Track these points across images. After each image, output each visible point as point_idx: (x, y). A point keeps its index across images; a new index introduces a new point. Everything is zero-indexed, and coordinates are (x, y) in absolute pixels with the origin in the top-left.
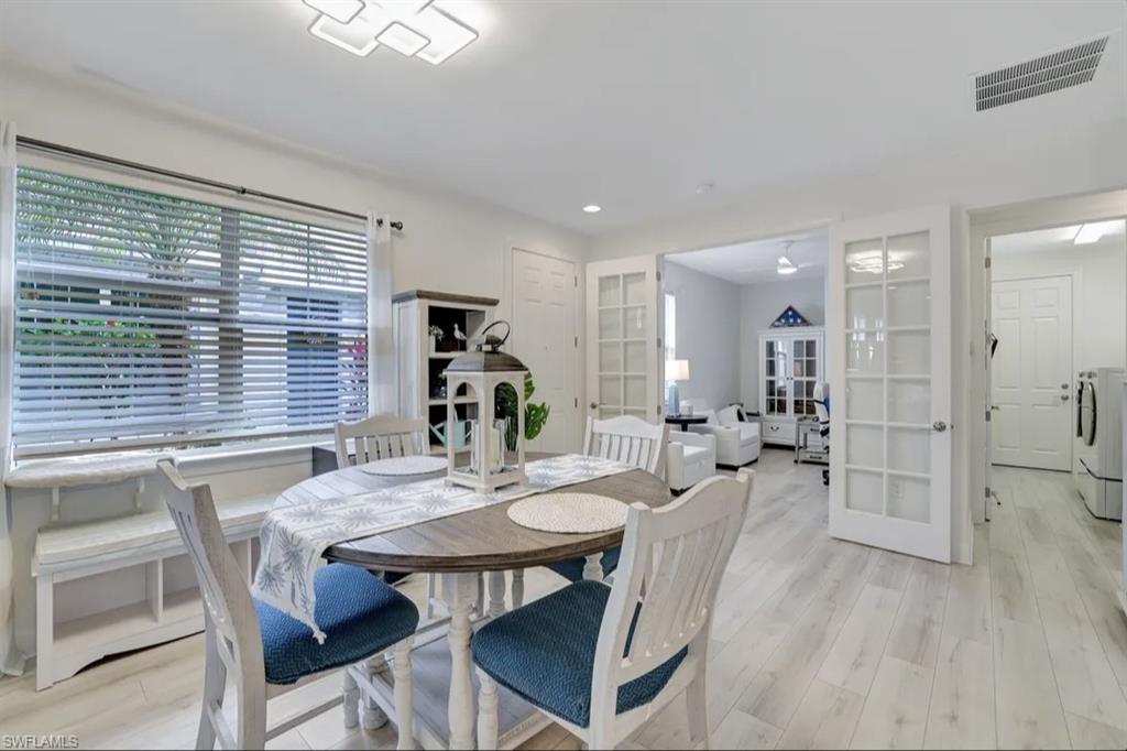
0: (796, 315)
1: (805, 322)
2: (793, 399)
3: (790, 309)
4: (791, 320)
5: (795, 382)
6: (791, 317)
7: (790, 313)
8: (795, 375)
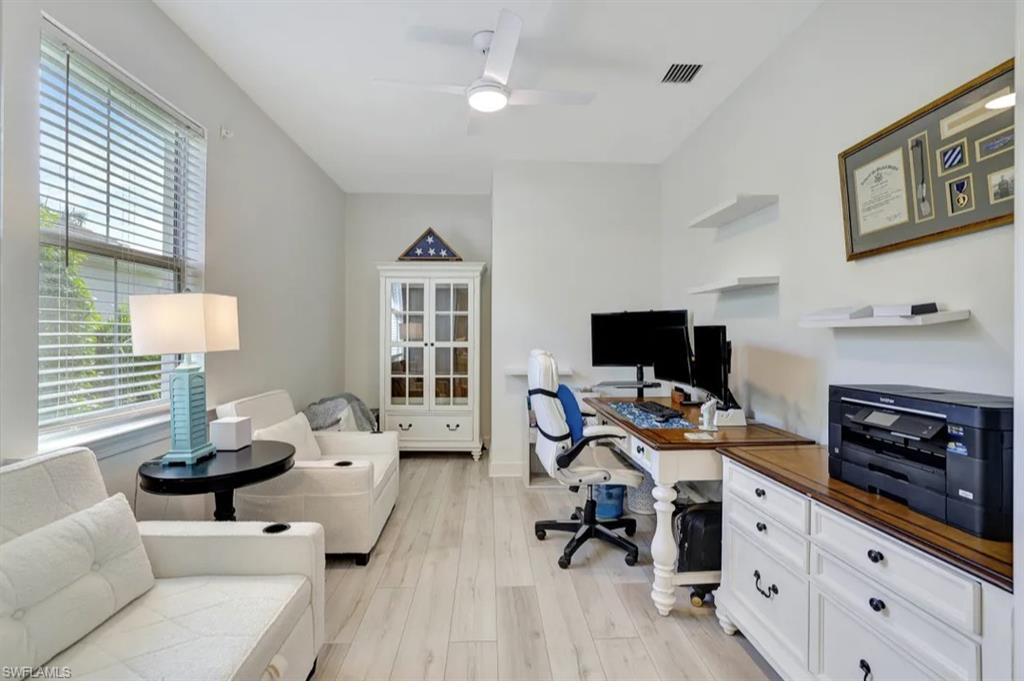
0: (439, 244)
1: (452, 257)
2: (433, 376)
3: (430, 233)
4: (432, 252)
5: (437, 349)
6: (432, 246)
7: (430, 240)
8: (437, 339)
